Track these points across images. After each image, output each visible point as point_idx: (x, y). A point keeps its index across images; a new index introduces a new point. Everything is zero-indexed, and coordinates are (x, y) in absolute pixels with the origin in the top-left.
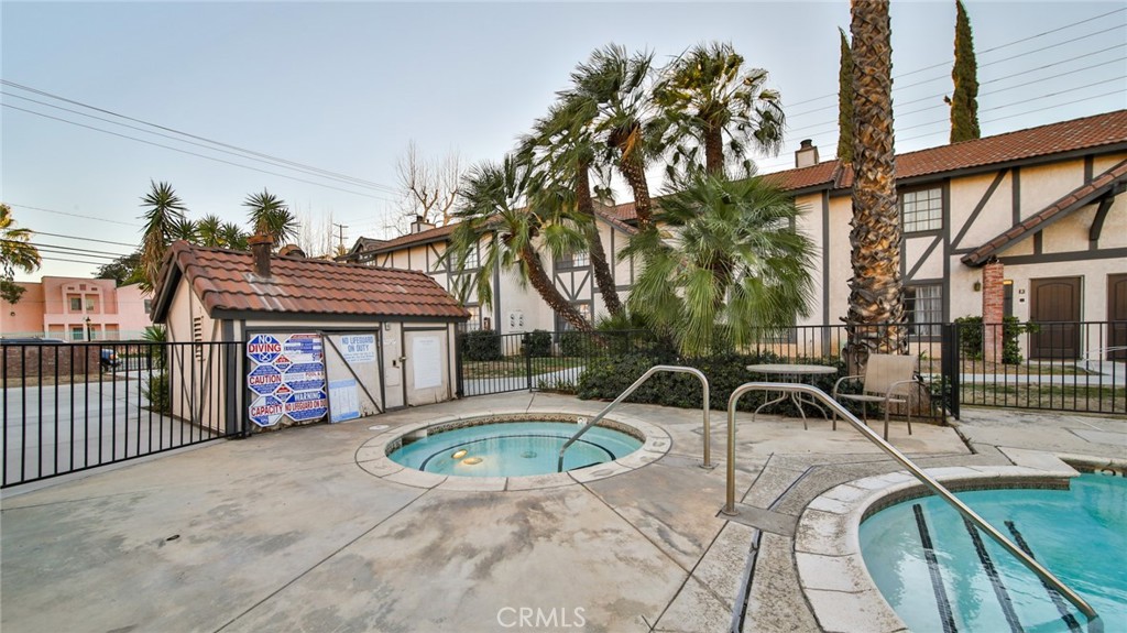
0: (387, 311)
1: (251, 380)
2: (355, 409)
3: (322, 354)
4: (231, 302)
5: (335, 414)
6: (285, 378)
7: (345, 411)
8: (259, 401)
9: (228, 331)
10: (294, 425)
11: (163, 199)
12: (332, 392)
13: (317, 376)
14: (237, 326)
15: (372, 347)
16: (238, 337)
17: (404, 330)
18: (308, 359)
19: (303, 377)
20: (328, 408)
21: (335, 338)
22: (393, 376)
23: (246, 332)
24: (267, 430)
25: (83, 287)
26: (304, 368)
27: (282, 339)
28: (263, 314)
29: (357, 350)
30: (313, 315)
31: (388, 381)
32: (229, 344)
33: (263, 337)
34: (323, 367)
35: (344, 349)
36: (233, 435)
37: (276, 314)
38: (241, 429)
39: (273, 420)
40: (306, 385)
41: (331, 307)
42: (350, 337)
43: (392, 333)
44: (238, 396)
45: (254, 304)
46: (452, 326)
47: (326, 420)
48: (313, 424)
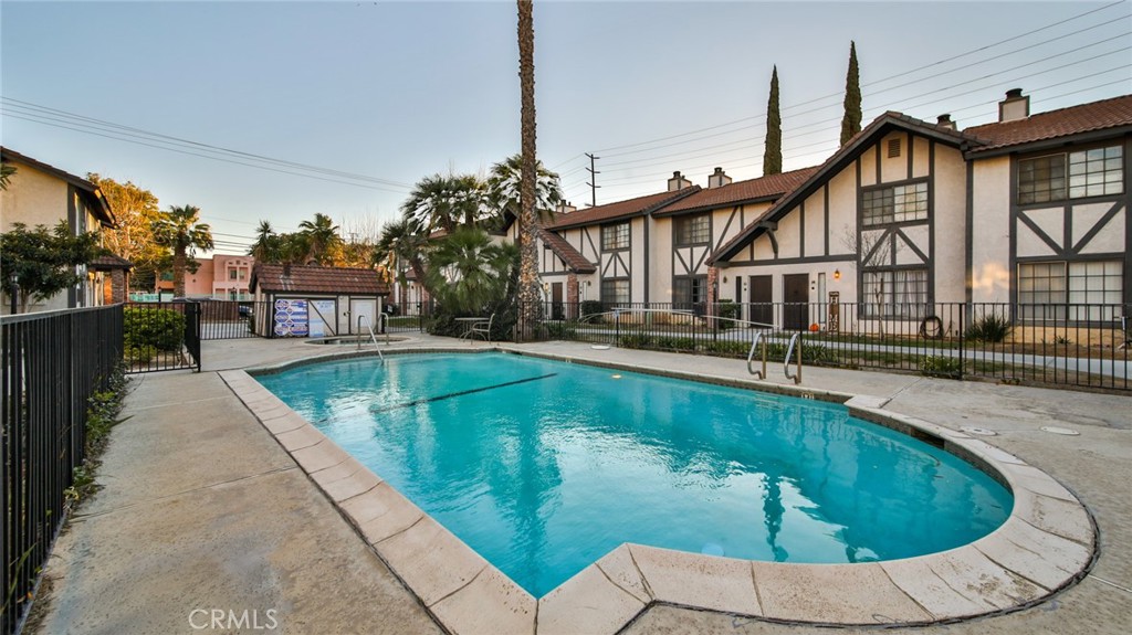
0: (339, 290)
1: (276, 317)
2: (322, 332)
3: (307, 309)
4: (269, 287)
5: (311, 333)
6: (290, 317)
7: (316, 332)
8: (279, 325)
9: (268, 298)
10: (294, 337)
11: (266, 228)
12: (310, 325)
13: (305, 317)
14: (272, 296)
15: (333, 307)
16: (272, 300)
17: (350, 299)
18: (301, 310)
19: (298, 317)
20: (308, 331)
21: (313, 302)
22: (343, 320)
23: (275, 299)
24: (282, 337)
25: (238, 262)
26: (298, 313)
27: (290, 302)
28: (281, 292)
29: (326, 308)
30: (303, 292)
31: (340, 322)
32: (268, 303)
33: (282, 301)
34: (307, 314)
35: (318, 307)
36: (268, 337)
37: (287, 292)
38: (271, 335)
39: (284, 333)
40: (299, 320)
41: (311, 289)
42: (321, 302)
43: (344, 301)
44: (271, 324)
45: (278, 288)
46: (380, 298)
47: (307, 336)
48: (302, 337)
